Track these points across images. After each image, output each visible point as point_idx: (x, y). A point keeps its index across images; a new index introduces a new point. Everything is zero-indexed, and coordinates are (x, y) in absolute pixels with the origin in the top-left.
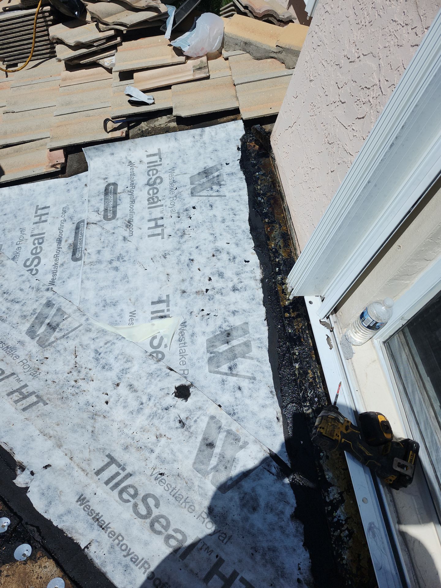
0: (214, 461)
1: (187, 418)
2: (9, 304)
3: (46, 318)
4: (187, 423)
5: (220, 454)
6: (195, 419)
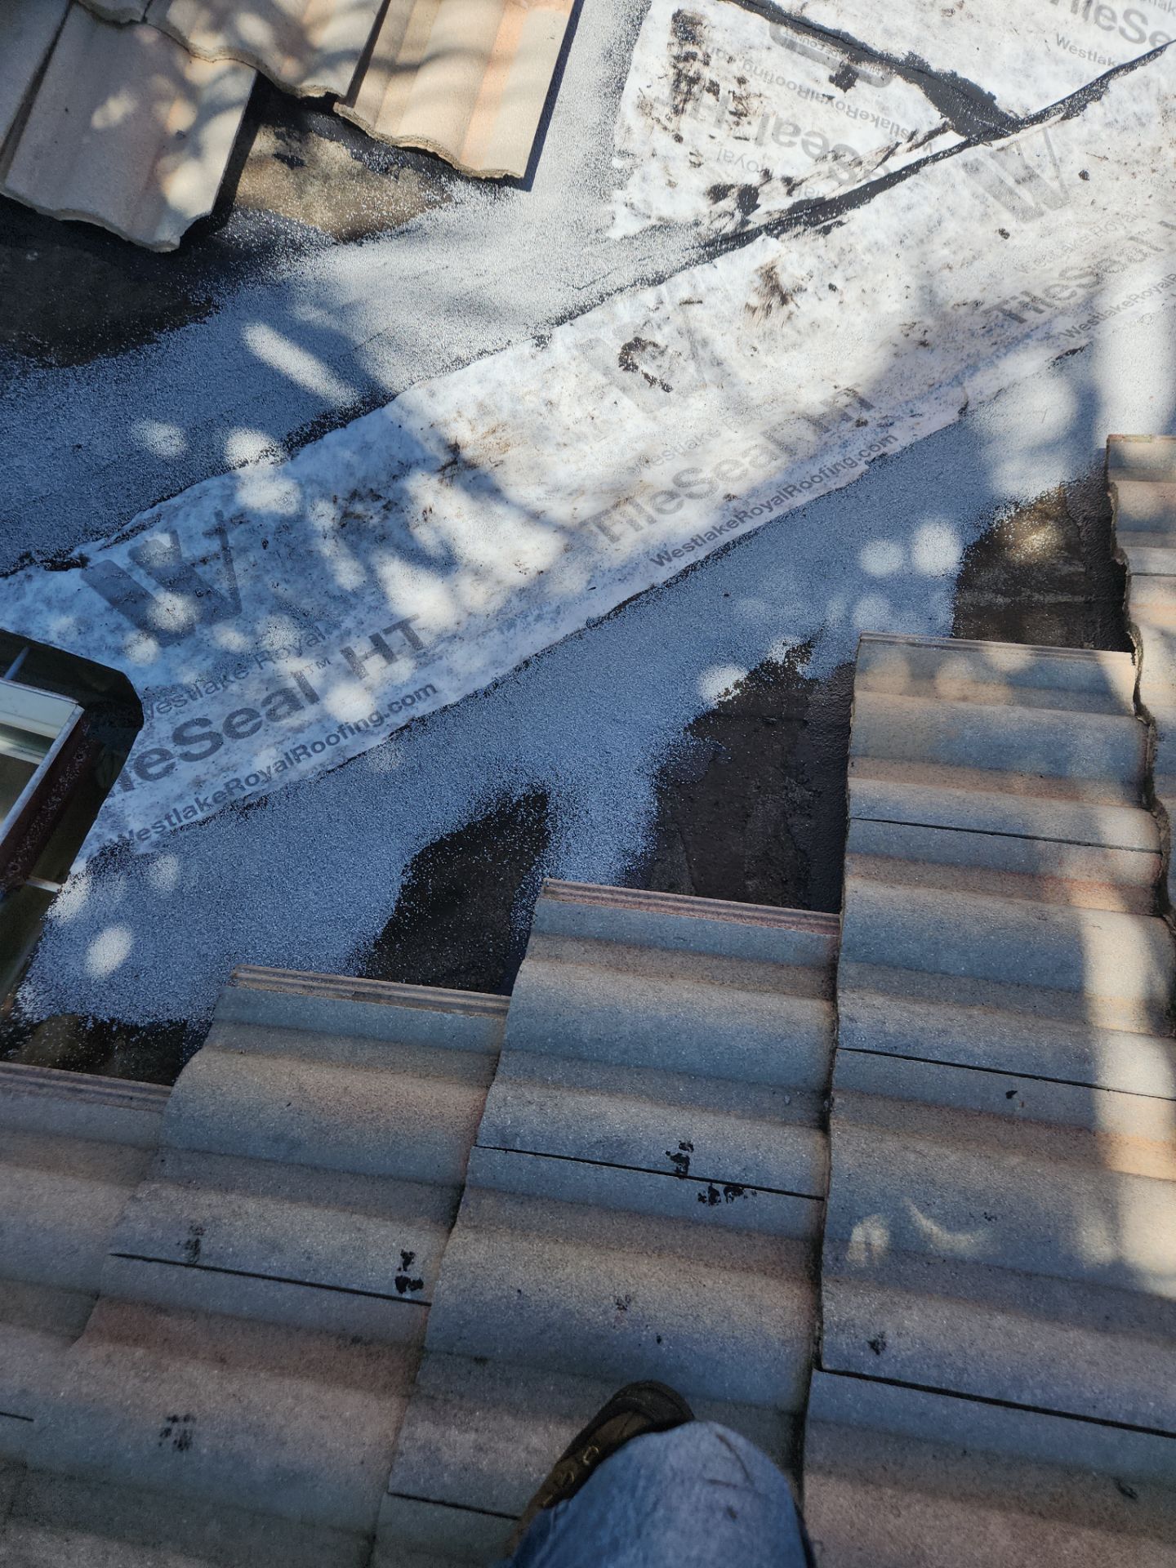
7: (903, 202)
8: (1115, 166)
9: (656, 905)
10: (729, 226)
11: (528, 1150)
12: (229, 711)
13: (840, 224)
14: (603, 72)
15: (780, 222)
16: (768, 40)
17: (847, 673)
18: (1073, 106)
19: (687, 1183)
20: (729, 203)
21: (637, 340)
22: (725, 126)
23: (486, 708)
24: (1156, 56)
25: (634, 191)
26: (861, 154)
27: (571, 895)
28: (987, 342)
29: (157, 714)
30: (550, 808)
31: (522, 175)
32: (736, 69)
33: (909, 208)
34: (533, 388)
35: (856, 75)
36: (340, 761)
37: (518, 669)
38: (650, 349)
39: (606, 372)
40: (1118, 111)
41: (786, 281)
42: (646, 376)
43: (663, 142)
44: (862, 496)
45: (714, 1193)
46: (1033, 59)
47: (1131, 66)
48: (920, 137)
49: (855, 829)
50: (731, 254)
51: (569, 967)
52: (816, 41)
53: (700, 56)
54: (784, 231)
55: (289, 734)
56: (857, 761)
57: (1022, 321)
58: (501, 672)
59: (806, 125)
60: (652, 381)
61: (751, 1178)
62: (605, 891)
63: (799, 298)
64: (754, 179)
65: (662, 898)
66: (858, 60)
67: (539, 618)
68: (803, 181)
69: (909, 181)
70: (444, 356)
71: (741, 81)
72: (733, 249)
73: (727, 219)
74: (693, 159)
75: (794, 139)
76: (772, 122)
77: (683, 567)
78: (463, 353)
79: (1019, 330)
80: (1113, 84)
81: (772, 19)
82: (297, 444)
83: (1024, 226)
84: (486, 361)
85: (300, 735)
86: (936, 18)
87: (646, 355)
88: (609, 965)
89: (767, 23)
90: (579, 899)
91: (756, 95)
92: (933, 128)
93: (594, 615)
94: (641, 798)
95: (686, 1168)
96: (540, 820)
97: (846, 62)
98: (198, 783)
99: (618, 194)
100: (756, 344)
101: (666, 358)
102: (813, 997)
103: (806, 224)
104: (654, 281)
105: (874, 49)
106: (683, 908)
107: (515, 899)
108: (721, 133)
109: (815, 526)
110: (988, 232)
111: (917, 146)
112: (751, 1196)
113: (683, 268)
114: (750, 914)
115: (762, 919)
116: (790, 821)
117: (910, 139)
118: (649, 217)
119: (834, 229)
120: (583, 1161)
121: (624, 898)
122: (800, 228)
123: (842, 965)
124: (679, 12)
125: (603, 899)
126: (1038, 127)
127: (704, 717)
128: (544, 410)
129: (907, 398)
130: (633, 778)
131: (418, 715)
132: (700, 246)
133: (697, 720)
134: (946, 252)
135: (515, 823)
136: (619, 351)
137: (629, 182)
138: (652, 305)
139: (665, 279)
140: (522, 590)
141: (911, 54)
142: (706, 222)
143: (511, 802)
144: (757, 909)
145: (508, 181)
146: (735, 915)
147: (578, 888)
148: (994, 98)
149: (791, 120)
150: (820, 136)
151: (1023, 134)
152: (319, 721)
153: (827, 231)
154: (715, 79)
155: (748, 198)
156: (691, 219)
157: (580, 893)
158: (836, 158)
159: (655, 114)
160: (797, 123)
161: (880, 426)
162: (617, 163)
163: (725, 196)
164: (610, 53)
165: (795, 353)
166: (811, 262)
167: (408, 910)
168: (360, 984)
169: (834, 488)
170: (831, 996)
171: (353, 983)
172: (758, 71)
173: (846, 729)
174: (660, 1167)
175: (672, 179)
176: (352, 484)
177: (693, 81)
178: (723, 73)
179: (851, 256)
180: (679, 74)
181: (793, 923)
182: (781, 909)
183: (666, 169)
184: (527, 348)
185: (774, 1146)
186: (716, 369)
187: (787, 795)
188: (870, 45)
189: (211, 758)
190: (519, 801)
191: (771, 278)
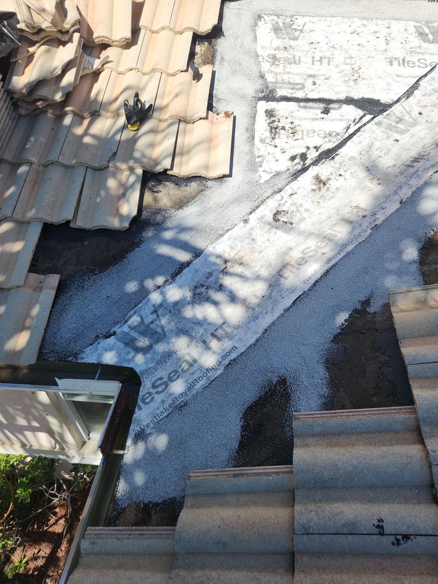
7: (358, 141)
8: (431, 107)
9: (339, 416)
10: (299, 167)
11: (316, 532)
12: (168, 373)
13: (337, 155)
14: (246, 135)
15: (316, 161)
16: (298, 108)
17: (387, 307)
18: (409, 93)
19: (385, 538)
20: (297, 160)
21: (277, 211)
22: (290, 138)
23: (255, 351)
24: (434, 70)
25: (265, 166)
26: (338, 131)
27: (305, 418)
28: (402, 177)
29: (145, 380)
30: (288, 384)
31: (229, 173)
32: (289, 120)
33: (360, 143)
34: (246, 236)
35: (330, 109)
36: (209, 382)
37: (263, 333)
38: (282, 213)
39: (270, 224)
40: (426, 90)
41: (323, 178)
42: (284, 222)
43: (271, 149)
44: (372, 241)
45: (398, 540)
46: (389, 84)
47: (426, 75)
48: (357, 120)
49: (410, 369)
50: (302, 175)
51: (312, 448)
52: (313, 103)
53: (277, 120)
54: (319, 163)
55: (190, 376)
56: (402, 341)
57: (413, 167)
58: (258, 336)
59: (316, 129)
60: (286, 223)
61: (412, 531)
62: (318, 414)
63: (329, 182)
64: (304, 150)
65: (341, 413)
66: (329, 104)
67: (267, 313)
68: (321, 146)
69: (358, 134)
70: (216, 235)
71: (292, 123)
72: (302, 174)
73: (298, 165)
74: (282, 151)
75: (314, 134)
76: (305, 131)
77: (313, 282)
78: (221, 232)
79: (413, 170)
80: (421, 83)
81: (297, 102)
82: (175, 276)
83: (403, 136)
84: (230, 232)
85: (194, 376)
86: (352, 83)
87: (281, 215)
88: (327, 445)
89: (296, 104)
90: (309, 419)
91: (298, 126)
92: (361, 116)
93: (286, 307)
94: (321, 372)
95: (383, 530)
96: (285, 389)
97: (325, 106)
98: (163, 402)
99: (260, 169)
100: (319, 201)
101: (289, 214)
102: (414, 443)
103: (325, 158)
104: (278, 191)
105: (334, 99)
106: (350, 415)
107: (284, 423)
108: (290, 140)
109: (358, 256)
110: (391, 142)
111: (357, 123)
112: (414, 539)
113: (287, 185)
114: (378, 412)
115: (383, 413)
116: (382, 370)
117: (354, 122)
118: (272, 173)
119: (336, 157)
120: (340, 534)
121: (326, 415)
122: (324, 160)
123: (422, 428)
124: (267, 110)
125: (318, 417)
126: (399, 104)
127: (337, 336)
128: (251, 242)
129: (379, 204)
130: (316, 365)
131: (232, 358)
132: (291, 176)
133: (334, 338)
134: (378, 152)
135: (276, 392)
136: (272, 216)
137: (263, 164)
138: (280, 199)
139: (282, 190)
140: (258, 304)
141: (346, 96)
142: (291, 168)
143: (273, 384)
144: (380, 410)
145: (224, 176)
146: (372, 414)
147: (307, 415)
148: (380, 100)
149: (312, 129)
150: (323, 130)
151: (393, 108)
152: (199, 369)
153: (333, 158)
154: (283, 125)
155: (304, 157)
156: (286, 169)
157: (308, 416)
158: (330, 135)
159: (266, 142)
160: (314, 129)
161: (372, 215)
162: (258, 160)
163: (296, 159)
164: (248, 129)
165: (333, 200)
166: (331, 170)
167: (246, 436)
168: (235, 470)
169: (361, 241)
170: (422, 442)
171: (232, 471)
172: (297, 118)
173: (393, 329)
174: (372, 532)
175: (277, 159)
176: (194, 284)
177: (276, 128)
178: (285, 123)
179: (344, 163)
180: (271, 128)
181: (396, 413)
182: (390, 408)
183: (274, 156)
184: (242, 224)
185: (418, 514)
186: (307, 213)
187: (378, 360)
188: (332, 98)
189: (165, 391)
190: (276, 383)
191: (318, 178)
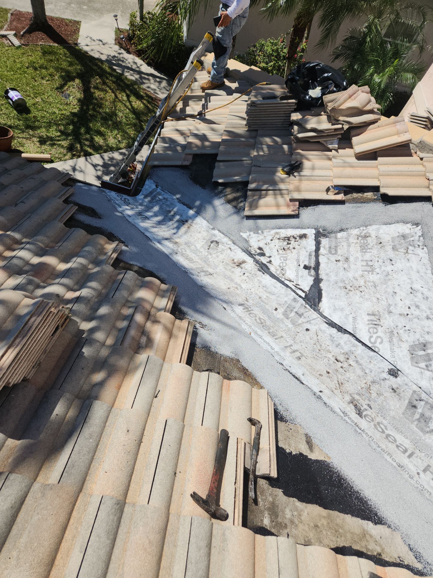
0: (417, 416)
1: (397, 388)
2: (268, 295)
3: (294, 308)
4: (397, 391)
5: (421, 413)
6: (403, 390)
8: (316, 339)
10: (253, 252)
13: (264, 274)
15: (258, 261)
16: (309, 251)
18: (332, 324)
20: (259, 251)
21: (218, 242)
22: (280, 247)
24: (368, 349)
26: (286, 274)
29: (129, 197)
32: (297, 247)
33: (275, 287)
34: (202, 229)
35: (309, 270)
39: (209, 239)
40: (338, 338)
41: (243, 265)
42: (210, 245)
43: (269, 238)
46: (342, 311)
47: (359, 341)
48: (298, 287)
52: (314, 260)
53: (297, 240)
54: (256, 263)
59: (288, 262)
63: (239, 268)
64: (267, 255)
66: (314, 269)
68: (272, 264)
71: (294, 248)
74: (267, 243)
75: (283, 260)
76: (286, 256)
80: (347, 336)
83: (281, 314)
86: (341, 285)
87: (215, 244)
89: (314, 250)
91: (291, 251)
92: (303, 289)
97: (312, 267)
99: (252, 233)
100: (224, 262)
101: (216, 248)
104: (234, 243)
108: (277, 247)
110: (275, 306)
111: (295, 286)
118: (248, 239)
119: (261, 273)
122: (258, 266)
124: (307, 234)
126: (319, 316)
128: (198, 231)
132: (246, 249)
136: (215, 240)
137: (256, 234)
138: (228, 243)
141: (322, 279)
142: (252, 248)
148: (321, 302)
149: (288, 259)
150: (286, 265)
151: (314, 312)
153: (259, 270)
154: (292, 243)
155: (263, 255)
158: (282, 269)
159: (276, 235)
162: (260, 231)
166: (250, 269)
172: (299, 251)
175: (260, 241)
177: (289, 240)
178: (294, 245)
179: (255, 276)
180: (289, 237)
183: (262, 239)
184: (211, 227)
188: (320, 270)
191: (243, 262)
